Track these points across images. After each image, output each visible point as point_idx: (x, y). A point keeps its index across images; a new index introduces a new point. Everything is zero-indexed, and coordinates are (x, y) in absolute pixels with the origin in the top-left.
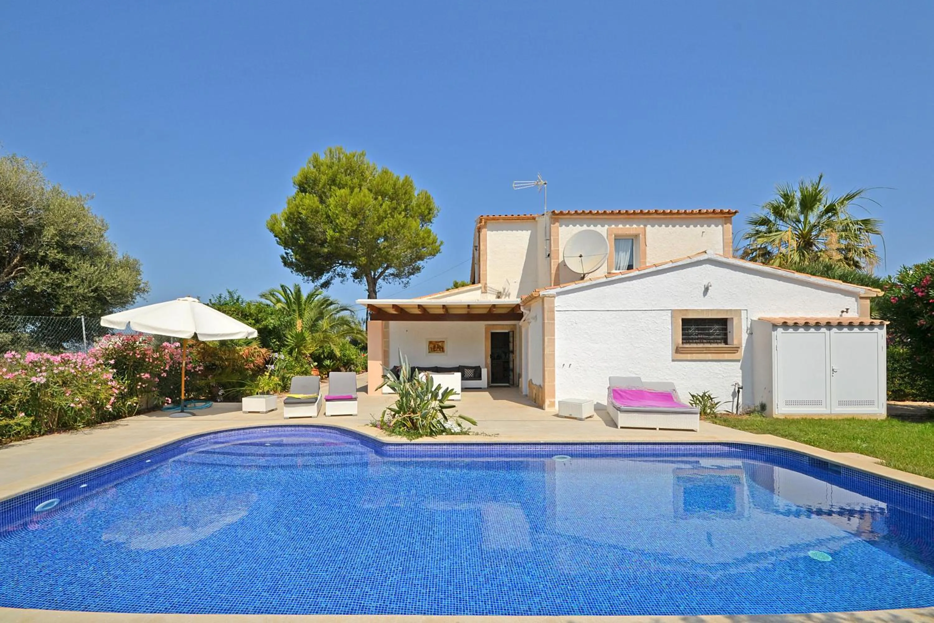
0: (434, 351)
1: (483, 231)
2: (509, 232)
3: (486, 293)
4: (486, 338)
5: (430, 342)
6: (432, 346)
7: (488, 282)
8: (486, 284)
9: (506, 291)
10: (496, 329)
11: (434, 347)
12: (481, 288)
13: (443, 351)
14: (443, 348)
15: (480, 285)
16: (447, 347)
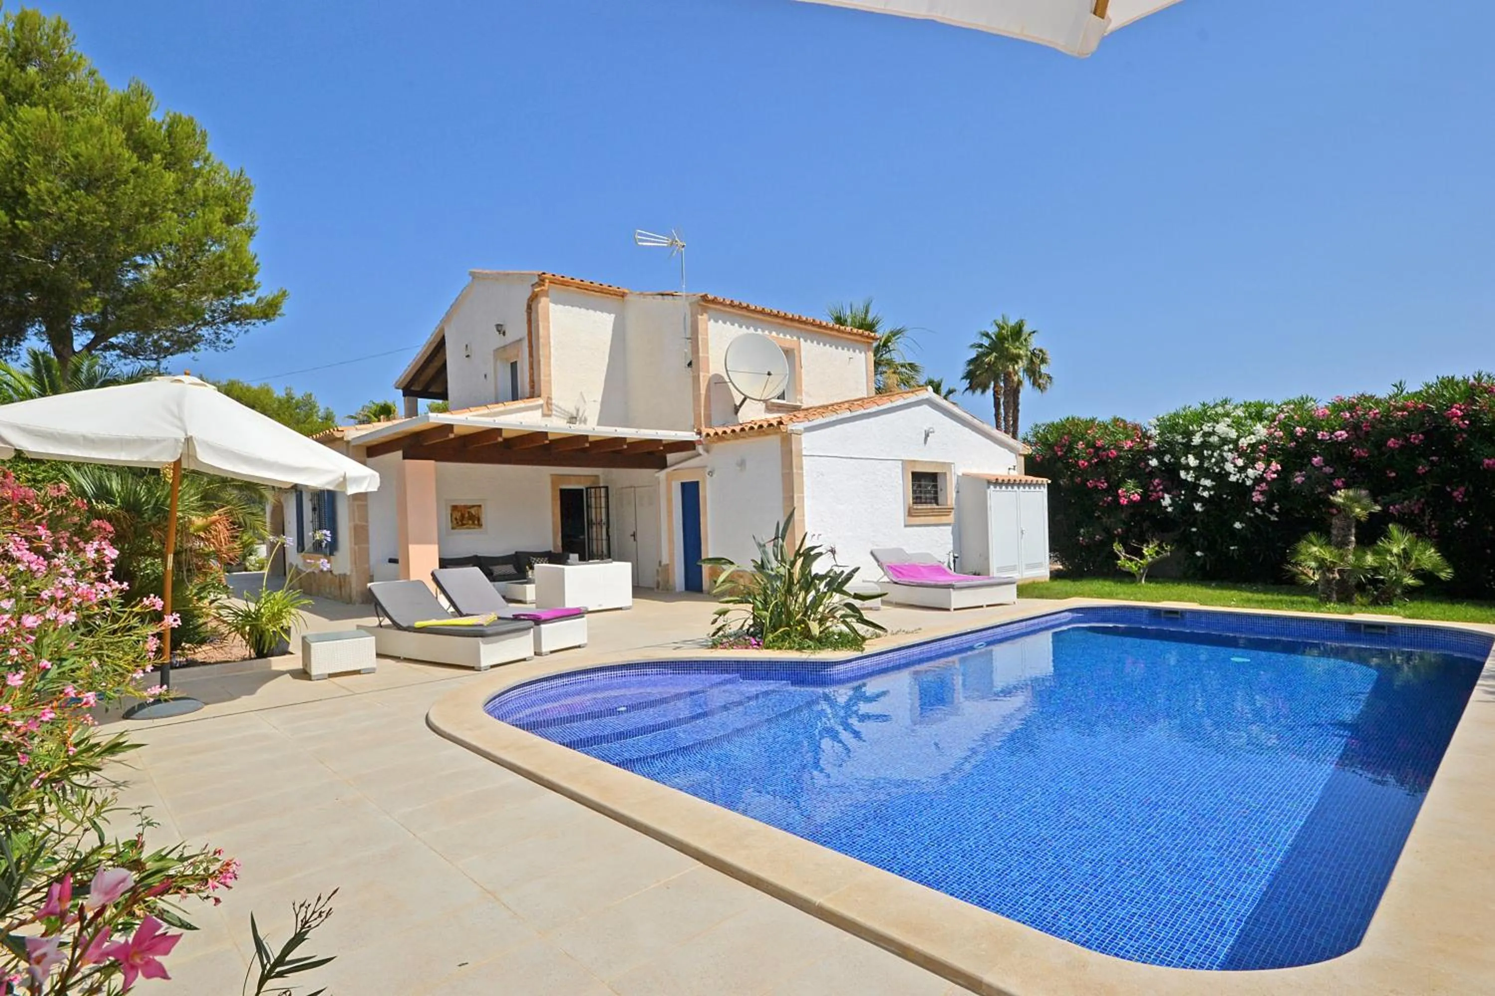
0: (463, 525)
1: (543, 300)
2: (583, 311)
3: (550, 416)
4: (553, 499)
5: (455, 508)
6: (458, 515)
7: (554, 396)
8: (549, 398)
9: (580, 414)
10: (570, 484)
11: (463, 516)
12: (541, 406)
13: (480, 525)
14: (479, 520)
15: (540, 401)
16: (487, 516)
